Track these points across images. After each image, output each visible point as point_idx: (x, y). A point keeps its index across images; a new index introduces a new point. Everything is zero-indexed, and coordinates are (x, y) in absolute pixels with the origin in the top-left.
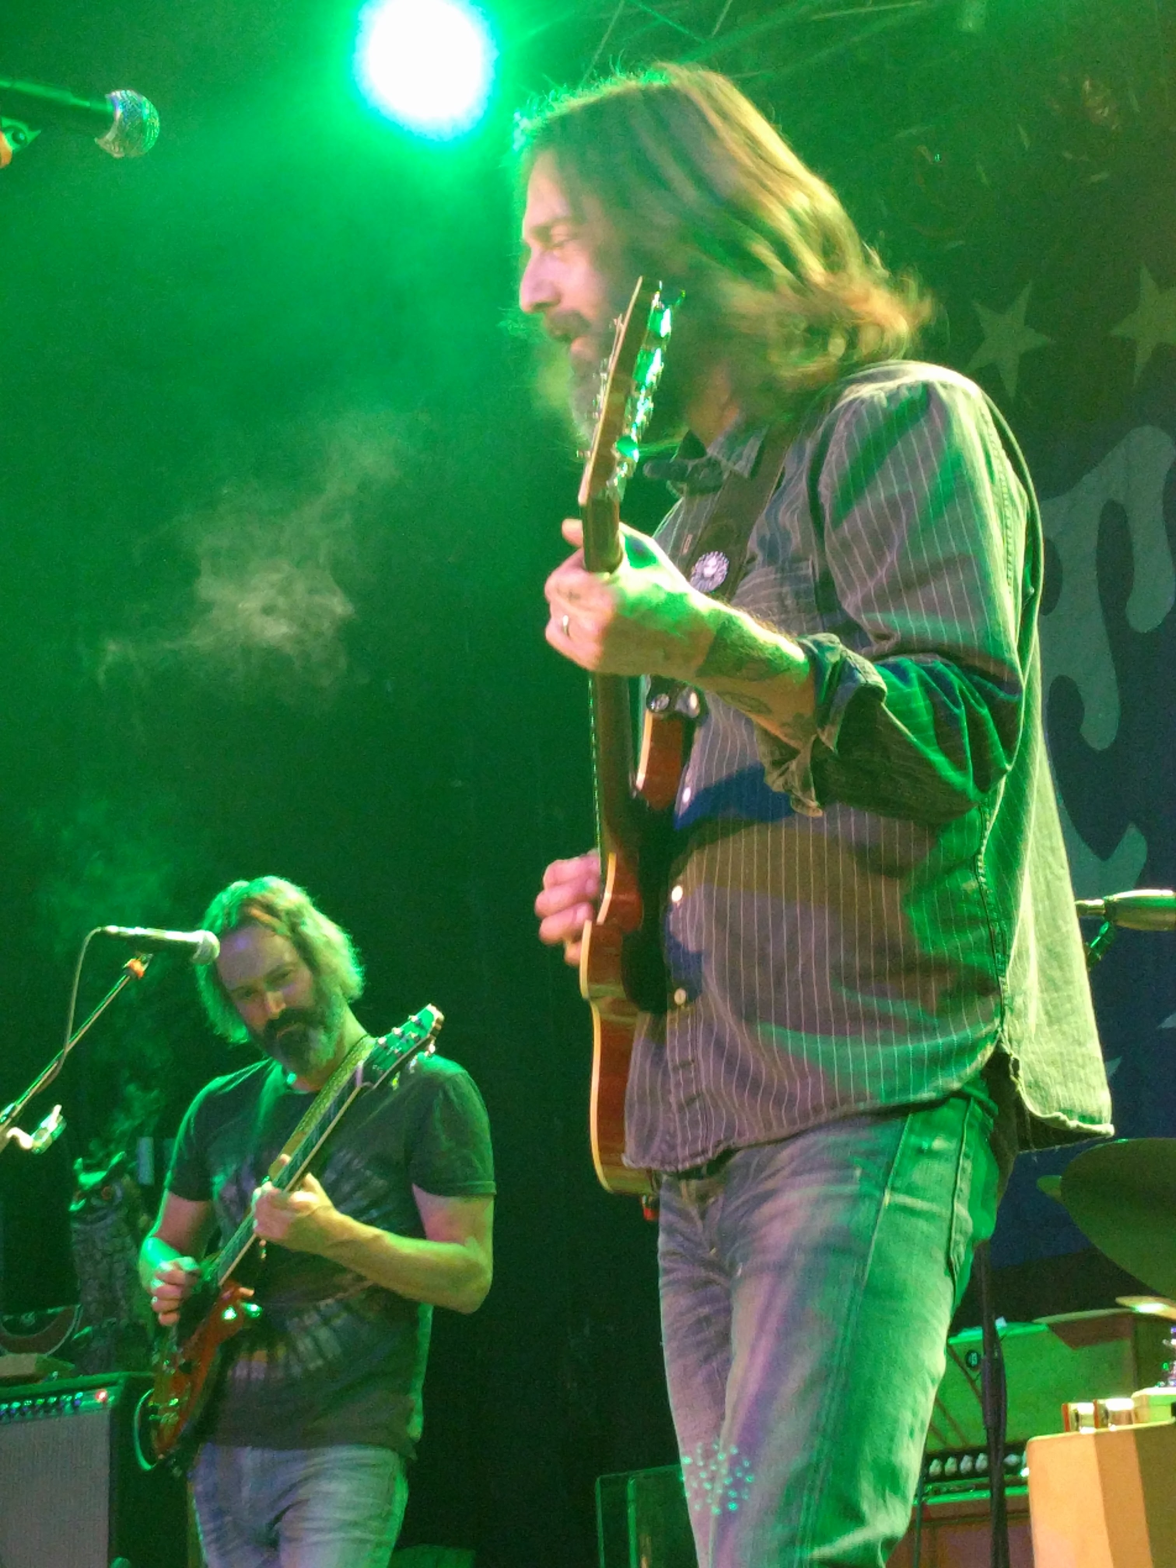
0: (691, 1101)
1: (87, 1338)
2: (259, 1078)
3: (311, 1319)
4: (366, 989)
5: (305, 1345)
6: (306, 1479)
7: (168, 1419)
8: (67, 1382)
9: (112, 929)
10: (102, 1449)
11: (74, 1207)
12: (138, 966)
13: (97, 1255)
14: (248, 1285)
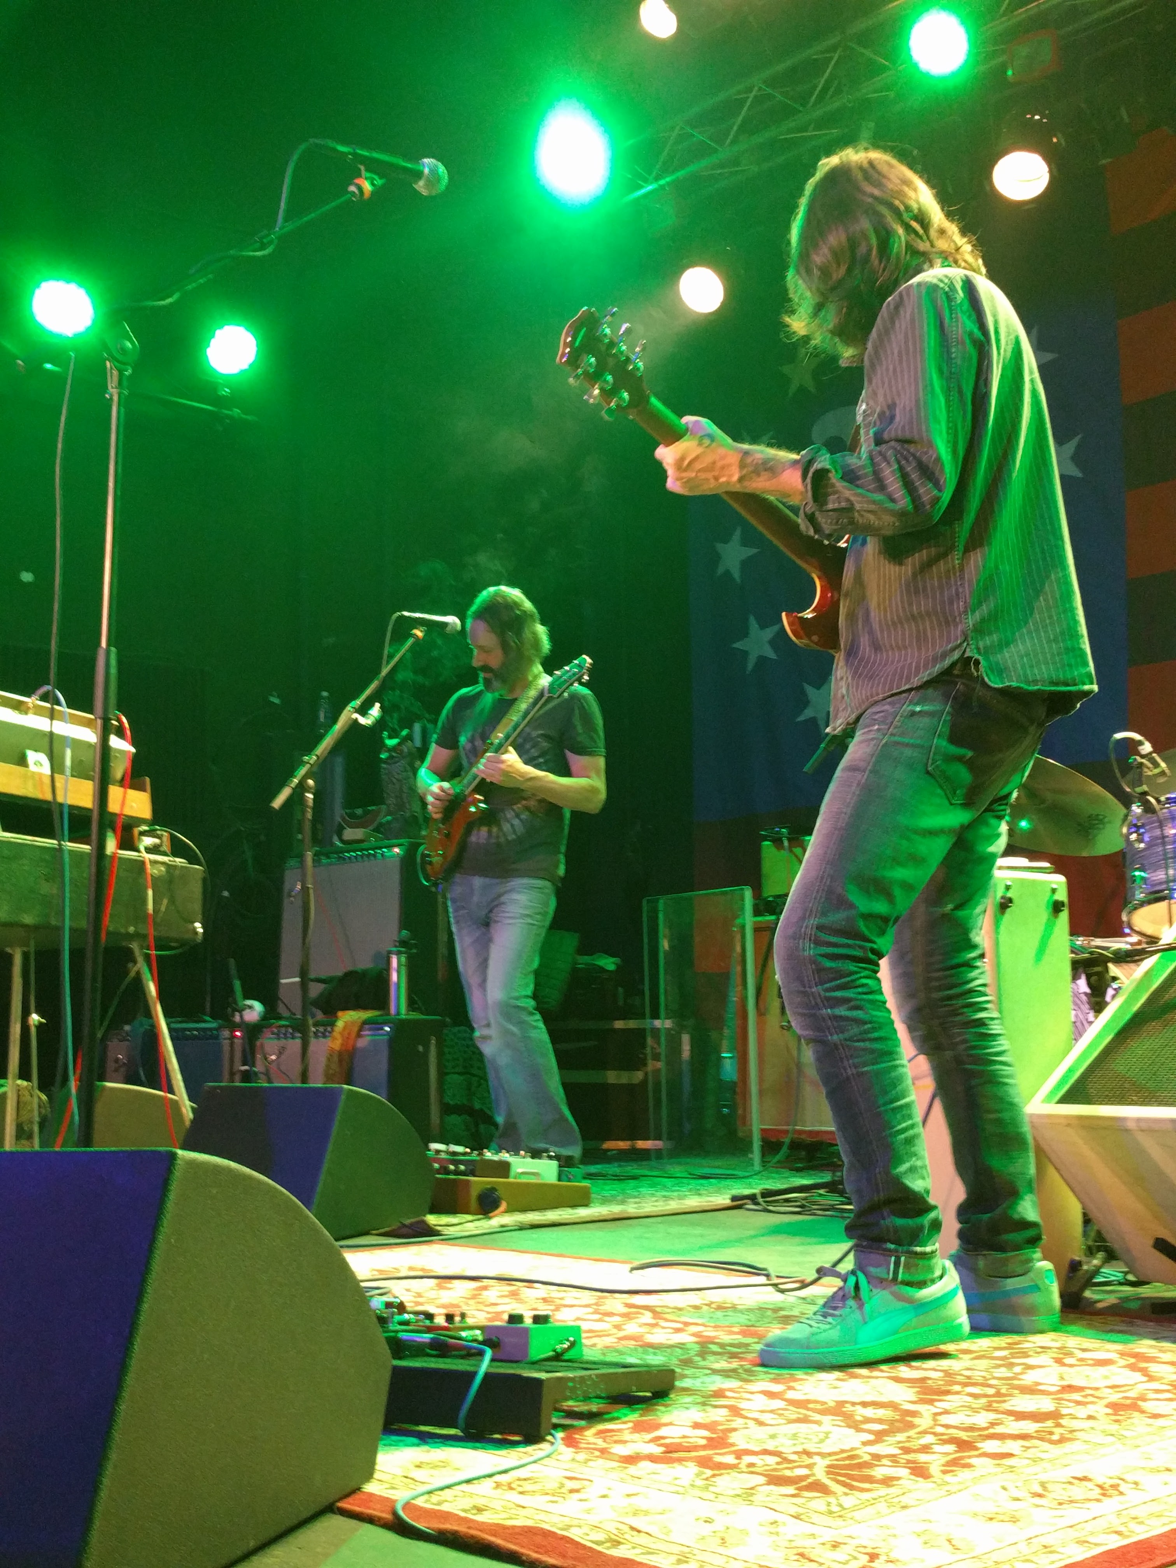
1: (388, 822)
3: (510, 814)
5: (507, 828)
6: (504, 893)
7: (436, 860)
8: (378, 843)
9: (406, 614)
10: (396, 877)
11: (382, 756)
12: (419, 633)
13: (394, 780)
14: (479, 793)
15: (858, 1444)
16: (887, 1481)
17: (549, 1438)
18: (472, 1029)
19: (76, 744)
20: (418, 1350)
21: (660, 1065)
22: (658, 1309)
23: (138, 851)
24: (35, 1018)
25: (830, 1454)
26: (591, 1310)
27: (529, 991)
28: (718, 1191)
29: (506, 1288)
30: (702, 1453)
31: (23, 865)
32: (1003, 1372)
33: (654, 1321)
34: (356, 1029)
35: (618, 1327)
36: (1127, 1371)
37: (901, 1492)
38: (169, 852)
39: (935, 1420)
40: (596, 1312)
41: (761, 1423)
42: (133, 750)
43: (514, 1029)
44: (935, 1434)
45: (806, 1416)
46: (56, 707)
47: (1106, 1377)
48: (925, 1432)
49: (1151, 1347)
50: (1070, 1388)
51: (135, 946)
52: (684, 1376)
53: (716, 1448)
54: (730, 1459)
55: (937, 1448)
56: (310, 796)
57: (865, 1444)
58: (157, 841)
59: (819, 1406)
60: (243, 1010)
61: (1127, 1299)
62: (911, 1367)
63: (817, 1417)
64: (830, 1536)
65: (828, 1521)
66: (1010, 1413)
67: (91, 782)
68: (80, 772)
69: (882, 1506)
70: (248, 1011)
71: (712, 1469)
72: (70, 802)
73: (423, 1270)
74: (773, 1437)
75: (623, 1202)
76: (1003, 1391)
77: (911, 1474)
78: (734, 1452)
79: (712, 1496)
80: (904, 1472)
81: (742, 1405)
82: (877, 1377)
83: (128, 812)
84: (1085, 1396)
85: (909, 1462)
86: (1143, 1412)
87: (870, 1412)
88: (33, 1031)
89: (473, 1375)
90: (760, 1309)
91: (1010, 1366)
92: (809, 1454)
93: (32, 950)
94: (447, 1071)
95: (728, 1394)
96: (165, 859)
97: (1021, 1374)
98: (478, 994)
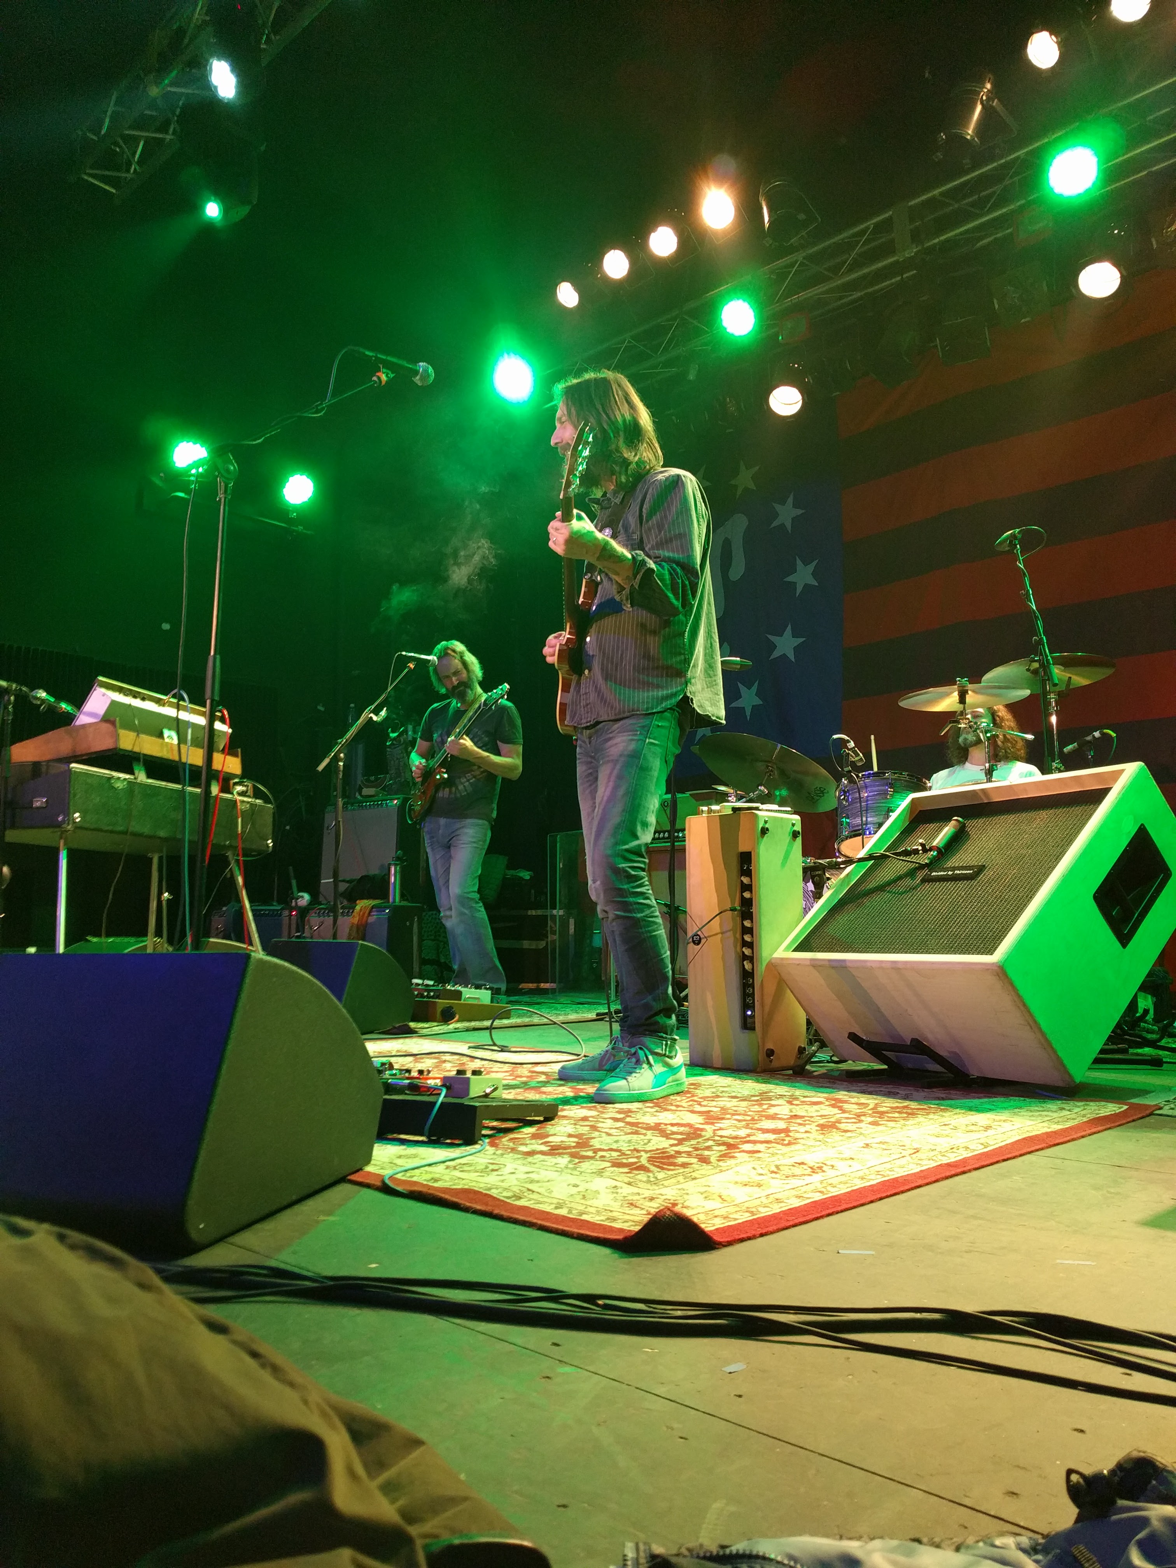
0: (587, 705)
1: (391, 784)
2: (449, 704)
3: (463, 780)
4: (483, 678)
5: (461, 787)
6: (460, 828)
7: (417, 808)
8: (384, 798)
9: (404, 653)
10: (395, 819)
11: (388, 744)
12: (411, 666)
13: (395, 760)
14: (444, 768)
15: (667, 1146)
16: (684, 1165)
17: (481, 1142)
18: (439, 912)
19: (195, 726)
20: (400, 1090)
24: (166, 896)
25: (650, 1151)
27: (476, 888)
28: (589, 1011)
30: (574, 1150)
31: (159, 800)
32: (757, 1108)
34: (368, 911)
36: (831, 1109)
37: (692, 1170)
38: (252, 795)
39: (714, 1133)
41: (609, 1134)
42: (230, 731)
43: (466, 911)
44: (714, 1141)
45: (636, 1130)
46: (181, 703)
47: (817, 1111)
48: (708, 1139)
49: (845, 1095)
50: (796, 1116)
51: (229, 854)
52: (563, 1110)
53: (582, 1148)
54: (590, 1154)
55: (715, 1148)
56: (341, 764)
57: (672, 1145)
58: (244, 789)
59: (645, 1126)
60: (297, 898)
61: (832, 1070)
63: (644, 1131)
64: (647, 1194)
65: (649, 1186)
66: (759, 1129)
67: (202, 751)
68: (196, 743)
69: (681, 1178)
70: (300, 899)
71: (579, 1159)
72: (190, 762)
73: (407, 1051)
74: (617, 1142)
76: (756, 1118)
77: (699, 1161)
78: (592, 1150)
79: (578, 1173)
80: (694, 1160)
81: (600, 1125)
82: (681, 1111)
83: (226, 769)
84: (805, 1121)
85: (697, 1155)
86: (838, 1129)
87: (675, 1129)
88: (164, 903)
89: (434, 1103)
91: (761, 1105)
92: (638, 1151)
93: (164, 854)
94: (424, 938)
95: (590, 1119)
96: (250, 800)
97: (767, 1109)
98: (443, 890)
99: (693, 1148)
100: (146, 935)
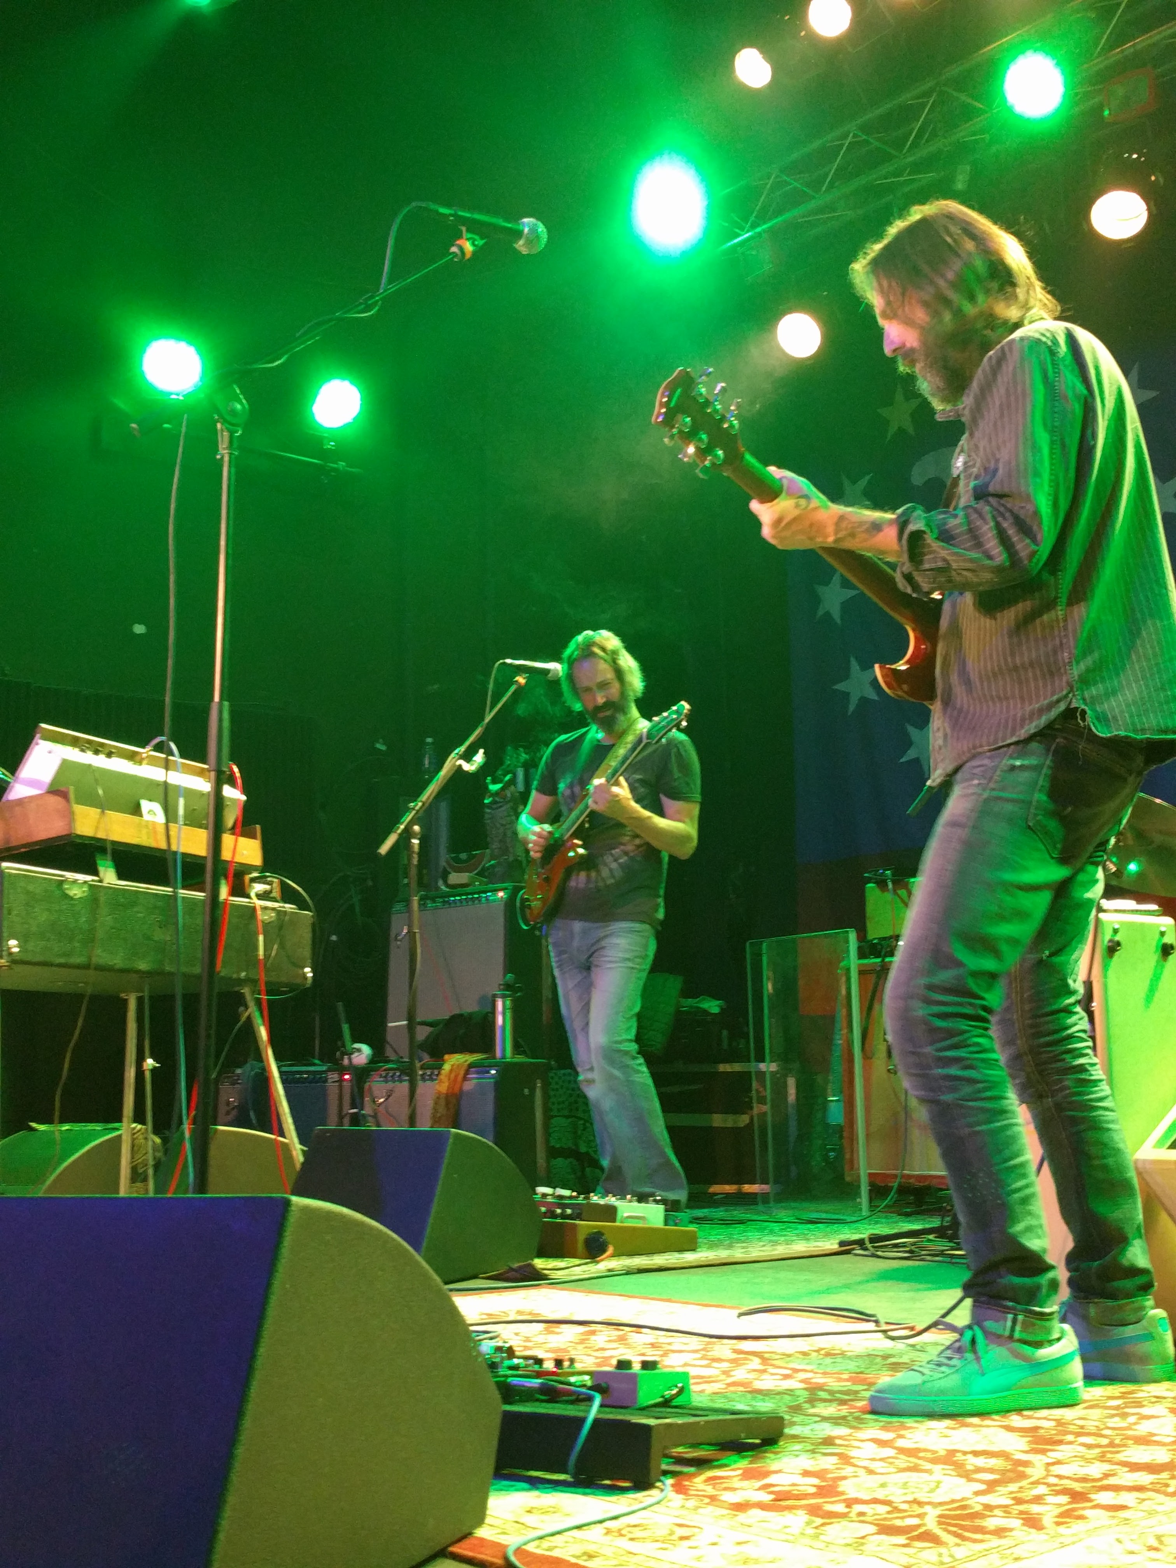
1: (493, 866)
3: (608, 859)
5: (605, 872)
6: (606, 937)
7: (535, 905)
8: (483, 888)
9: (509, 661)
10: (501, 920)
11: (486, 801)
13: (498, 825)
14: (577, 839)
15: (969, 1494)
16: (999, 1532)
17: (658, 1484)
18: (577, 1074)
19: (189, 794)
20: (527, 1395)
21: (766, 1108)
22: (766, 1355)
23: (248, 897)
24: (150, 1063)
25: (941, 1504)
26: (698, 1355)
27: (632, 1035)
28: (826, 1236)
29: (614, 1333)
30: (812, 1501)
31: (137, 913)
32: (1117, 1422)
33: (762, 1367)
34: (462, 1072)
35: (726, 1373)
37: (1013, 1543)
38: (279, 898)
39: (1047, 1470)
40: (703, 1358)
41: (871, 1472)
42: (245, 798)
43: (618, 1073)
44: (1048, 1485)
45: (917, 1465)
46: (170, 757)
48: (1037, 1483)
51: (246, 991)
52: (793, 1424)
53: (824, 1496)
54: (840, 1508)
55: (1050, 1499)
56: (415, 841)
57: (977, 1493)
58: (268, 887)
59: (929, 1455)
60: (352, 1054)
62: (1022, 1416)
63: (927, 1466)
66: (1124, 1464)
67: (205, 831)
68: (192, 820)
69: (995, 1557)
70: (356, 1054)
71: (822, 1517)
72: (182, 850)
73: (530, 1314)
74: (883, 1485)
75: (730, 1247)
76: (1117, 1442)
77: (1024, 1525)
78: (845, 1501)
79: (822, 1546)
80: (1016, 1523)
81: (852, 1453)
82: (990, 1427)
83: (239, 859)
85: (1021, 1513)
87: (981, 1462)
88: (148, 1075)
89: (582, 1420)
90: (869, 1355)
91: (1124, 1416)
92: (920, 1504)
93: (146, 994)
94: (555, 1113)
95: (838, 1441)
96: (276, 905)
97: (1135, 1424)
98: (580, 1037)
99: (1014, 1499)
100: (120, 1120)
